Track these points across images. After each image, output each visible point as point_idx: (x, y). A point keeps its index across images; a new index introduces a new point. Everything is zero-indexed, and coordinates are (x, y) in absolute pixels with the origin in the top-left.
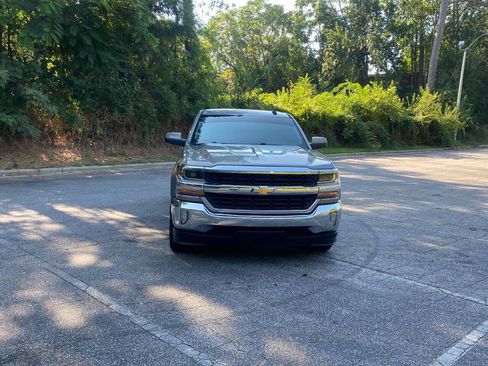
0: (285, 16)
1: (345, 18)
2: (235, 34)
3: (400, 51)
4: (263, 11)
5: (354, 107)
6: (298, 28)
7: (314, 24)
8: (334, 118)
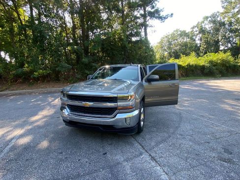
0: (187, 33)
1: (210, 30)
2: (169, 41)
3: (235, 39)
4: (179, 33)
5: (210, 61)
6: (192, 37)
7: (197, 34)
8: (200, 66)
